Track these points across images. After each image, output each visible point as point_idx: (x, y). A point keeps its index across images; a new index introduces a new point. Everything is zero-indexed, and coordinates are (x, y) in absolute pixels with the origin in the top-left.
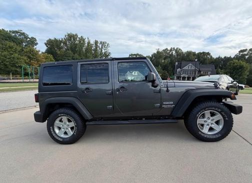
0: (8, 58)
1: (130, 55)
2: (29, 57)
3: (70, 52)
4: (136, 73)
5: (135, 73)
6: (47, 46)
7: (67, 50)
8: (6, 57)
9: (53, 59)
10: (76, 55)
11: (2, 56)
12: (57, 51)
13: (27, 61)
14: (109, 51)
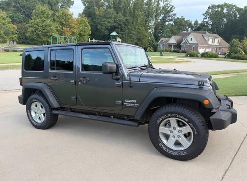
0: (41, 27)
1: (209, 8)
2: (62, 24)
3: (112, 10)
4: (216, 41)
5: (213, 42)
6: (85, 5)
7: (109, 7)
8: (38, 25)
9: (88, 24)
10: (120, 14)
11: (35, 24)
12: (95, 12)
13: (59, 28)
14: (172, 4)
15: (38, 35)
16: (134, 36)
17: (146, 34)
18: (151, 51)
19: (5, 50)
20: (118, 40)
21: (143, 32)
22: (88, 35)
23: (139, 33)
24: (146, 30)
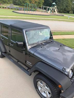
15: (21, 2)
16: (64, 4)
17: (71, 4)
18: (71, 13)
19: (8, 8)
20: (56, 7)
21: (70, 3)
22: (42, 3)
23: (67, 3)
24: (71, 2)
